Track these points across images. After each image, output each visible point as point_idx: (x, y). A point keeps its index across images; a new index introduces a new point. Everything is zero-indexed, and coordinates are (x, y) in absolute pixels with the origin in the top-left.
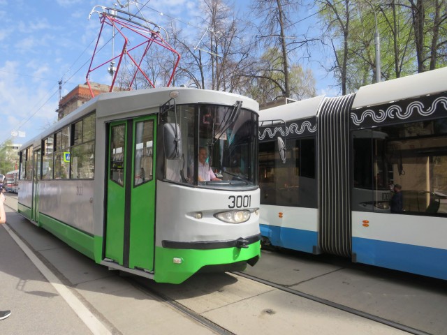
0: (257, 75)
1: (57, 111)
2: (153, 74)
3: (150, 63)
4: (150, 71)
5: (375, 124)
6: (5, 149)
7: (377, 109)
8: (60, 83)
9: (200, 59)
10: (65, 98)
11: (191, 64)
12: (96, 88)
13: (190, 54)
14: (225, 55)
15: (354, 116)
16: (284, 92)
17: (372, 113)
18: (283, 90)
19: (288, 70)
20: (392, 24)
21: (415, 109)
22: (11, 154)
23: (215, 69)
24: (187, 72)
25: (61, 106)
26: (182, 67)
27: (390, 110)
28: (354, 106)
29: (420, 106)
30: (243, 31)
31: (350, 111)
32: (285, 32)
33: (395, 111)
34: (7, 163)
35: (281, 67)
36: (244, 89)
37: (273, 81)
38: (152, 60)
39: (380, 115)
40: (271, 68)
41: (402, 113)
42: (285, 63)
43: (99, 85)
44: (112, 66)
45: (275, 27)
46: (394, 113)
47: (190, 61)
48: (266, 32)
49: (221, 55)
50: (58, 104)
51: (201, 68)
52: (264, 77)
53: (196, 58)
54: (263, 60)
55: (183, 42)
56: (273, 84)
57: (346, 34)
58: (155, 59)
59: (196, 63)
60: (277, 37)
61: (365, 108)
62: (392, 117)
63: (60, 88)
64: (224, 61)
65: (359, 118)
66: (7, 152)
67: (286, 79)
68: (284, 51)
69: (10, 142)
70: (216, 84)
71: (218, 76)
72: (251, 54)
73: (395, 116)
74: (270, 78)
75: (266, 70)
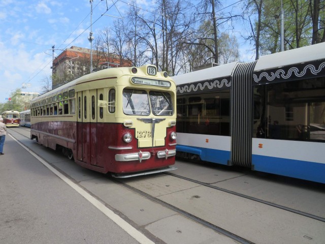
0: (195, 42)
1: (51, 68)
2: (120, 41)
3: (118, 33)
4: (118, 39)
5: (268, 81)
6: (16, 95)
7: (269, 71)
8: (53, 47)
9: (154, 30)
10: (56, 59)
11: (148, 34)
12: (79, 51)
13: (147, 26)
14: (172, 27)
15: (255, 76)
16: (214, 55)
17: (266, 75)
18: (213, 53)
19: (218, 38)
20: (295, 4)
21: (293, 73)
22: (20, 99)
23: (165, 37)
24: (145, 39)
25: (54, 64)
26: (141, 36)
27: (278, 73)
28: (255, 70)
29: (296, 70)
30: (185, 8)
31: (253, 73)
32: (216, 10)
33: (281, 73)
34: (17, 106)
35: (212, 36)
36: (186, 52)
37: (207, 47)
38: (119, 31)
39: (271, 76)
40: (205, 37)
41: (285, 75)
42: (215, 34)
43: (81, 49)
44: (91, 35)
45: (209, 6)
46: (280, 75)
47: (147, 31)
48: (202, 10)
49: (169, 27)
50: (52, 63)
51: (155, 37)
52: (200, 44)
53: (151, 29)
54: (200, 31)
55: (142, 17)
56: (206, 49)
57: (260, 12)
58: (122, 30)
59: (151, 33)
60: (210, 14)
61: (262, 71)
62: (278, 77)
63: (53, 51)
64: (172, 31)
65: (258, 78)
66: (17, 98)
67: (216, 45)
68: (214, 24)
69: (18, 90)
70: (166, 49)
71: (167, 43)
72: (191, 26)
73: (281, 77)
74: (204, 45)
75: (202, 39)
